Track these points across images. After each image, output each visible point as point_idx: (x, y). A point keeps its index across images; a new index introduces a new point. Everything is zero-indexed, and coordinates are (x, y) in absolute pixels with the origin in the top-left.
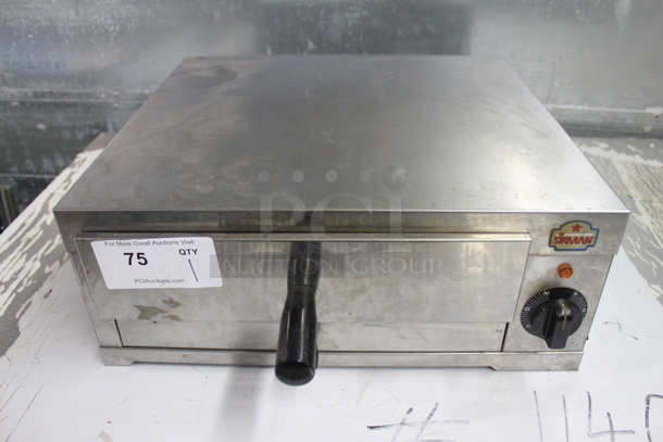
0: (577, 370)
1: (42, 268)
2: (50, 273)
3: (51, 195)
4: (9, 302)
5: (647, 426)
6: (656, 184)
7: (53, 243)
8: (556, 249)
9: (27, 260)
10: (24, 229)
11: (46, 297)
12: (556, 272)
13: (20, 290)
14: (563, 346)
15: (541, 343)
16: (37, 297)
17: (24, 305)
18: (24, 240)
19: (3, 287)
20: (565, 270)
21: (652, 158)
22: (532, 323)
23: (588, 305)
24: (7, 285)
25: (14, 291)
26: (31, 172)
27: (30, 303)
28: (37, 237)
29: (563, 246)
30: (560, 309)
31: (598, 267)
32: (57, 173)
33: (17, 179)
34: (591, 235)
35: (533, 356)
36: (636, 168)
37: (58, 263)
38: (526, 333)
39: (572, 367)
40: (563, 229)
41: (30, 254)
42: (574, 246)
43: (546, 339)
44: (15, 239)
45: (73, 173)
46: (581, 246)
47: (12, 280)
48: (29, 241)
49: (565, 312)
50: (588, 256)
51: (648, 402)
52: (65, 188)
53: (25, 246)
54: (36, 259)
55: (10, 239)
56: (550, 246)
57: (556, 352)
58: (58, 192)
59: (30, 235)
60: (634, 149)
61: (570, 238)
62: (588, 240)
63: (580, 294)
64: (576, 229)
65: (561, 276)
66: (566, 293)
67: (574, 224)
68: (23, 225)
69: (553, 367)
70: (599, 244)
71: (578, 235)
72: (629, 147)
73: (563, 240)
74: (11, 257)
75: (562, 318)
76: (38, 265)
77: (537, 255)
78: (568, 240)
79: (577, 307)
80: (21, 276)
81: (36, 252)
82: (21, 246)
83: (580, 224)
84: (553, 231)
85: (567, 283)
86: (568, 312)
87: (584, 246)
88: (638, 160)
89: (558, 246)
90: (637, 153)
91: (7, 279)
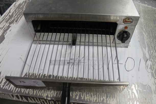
0: (128, 48)
1: (9, 25)
2: (11, 26)
3: (11, 9)
4: (3, 32)
5: (126, 63)
6: (148, 12)
7: (11, 19)
8: (124, 23)
9: (6, 23)
10: (5, 16)
11: (10, 31)
12: (124, 28)
13: (5, 30)
14: (125, 43)
15: (120, 42)
16: (8, 31)
17: (6, 33)
18: (5, 19)
19: (1, 29)
20: (126, 27)
21: (150, 5)
22: (119, 38)
23: (131, 35)
24: (2, 28)
25: (4, 30)
26: (8, 2)
27: (7, 32)
28: (8, 18)
29: (126, 23)
30: (124, 35)
31: (133, 27)
32: (14, 2)
33: (5, 3)
34: (132, 21)
35: (119, 44)
36: (145, 7)
37: (12, 24)
38: (118, 40)
39: (127, 47)
40: (126, 19)
41: (7, 22)
42: (128, 23)
43: (121, 41)
44: (3, 18)
45: (16, 3)
46: (129, 23)
47: (3, 27)
48: (6, 19)
49: (125, 36)
50: (131, 25)
51: (128, 58)
52: (14, 7)
53: (6, 20)
54: (8, 23)
55: (2, 18)
56: (123, 22)
57: (123, 44)
58: (13, 8)
59: (7, 17)
60: (146, 3)
61: (127, 21)
62: (131, 22)
63: (129, 33)
64: (129, 19)
65: (125, 29)
66: (126, 32)
67: (128, 18)
68: (5, 15)
69: (123, 47)
70: (133, 23)
71: (129, 21)
72: (145, 2)
73: (126, 21)
74: (3, 22)
75: (125, 37)
76: (8, 24)
77: (121, 24)
78: (127, 22)
79: (128, 35)
80: (5, 27)
81: (8, 21)
82: (5, 20)
83: (130, 18)
84: (124, 19)
85: (126, 30)
86: (126, 36)
87: (130, 23)
88: (146, 5)
89: (125, 23)
90: (147, 4)
91: (2, 27)
